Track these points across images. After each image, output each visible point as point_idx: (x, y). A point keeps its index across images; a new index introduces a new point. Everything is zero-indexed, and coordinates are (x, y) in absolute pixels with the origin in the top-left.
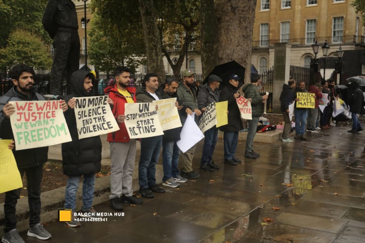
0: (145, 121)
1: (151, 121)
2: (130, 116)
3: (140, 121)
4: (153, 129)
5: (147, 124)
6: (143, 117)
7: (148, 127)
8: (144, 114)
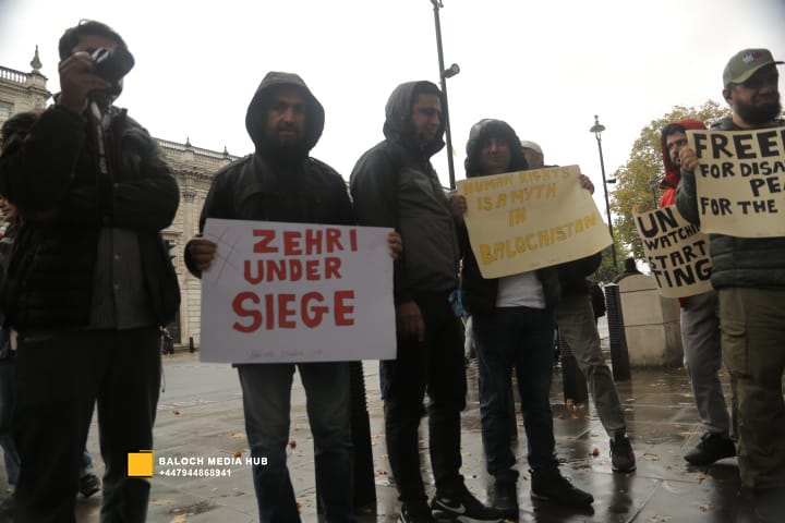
0: (675, 255)
1: (696, 250)
3: (657, 258)
4: (705, 271)
5: (682, 262)
6: (663, 246)
7: (688, 268)
8: (665, 237)
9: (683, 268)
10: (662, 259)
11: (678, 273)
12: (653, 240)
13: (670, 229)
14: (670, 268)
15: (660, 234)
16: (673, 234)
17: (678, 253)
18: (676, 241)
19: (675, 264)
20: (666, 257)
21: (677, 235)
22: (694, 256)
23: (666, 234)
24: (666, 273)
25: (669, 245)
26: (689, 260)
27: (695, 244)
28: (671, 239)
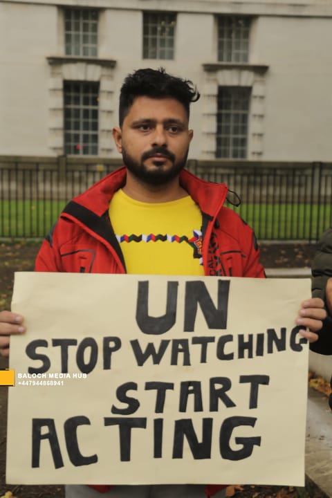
0: (192, 388)
1: (240, 393)
2: (54, 354)
3: (149, 386)
4: (239, 441)
5: (199, 408)
6: (174, 362)
7: (208, 424)
8: (185, 342)
9: (197, 421)
10: (161, 388)
11: (184, 427)
12: (156, 340)
13: (201, 327)
14: (171, 415)
15: (177, 332)
16: (203, 341)
17: (197, 385)
18: (203, 360)
19: (183, 408)
20: (171, 386)
21: (212, 348)
22: (230, 404)
23: (189, 336)
24: (159, 424)
25: (187, 362)
26: (214, 408)
27: (244, 379)
28: (195, 350)
